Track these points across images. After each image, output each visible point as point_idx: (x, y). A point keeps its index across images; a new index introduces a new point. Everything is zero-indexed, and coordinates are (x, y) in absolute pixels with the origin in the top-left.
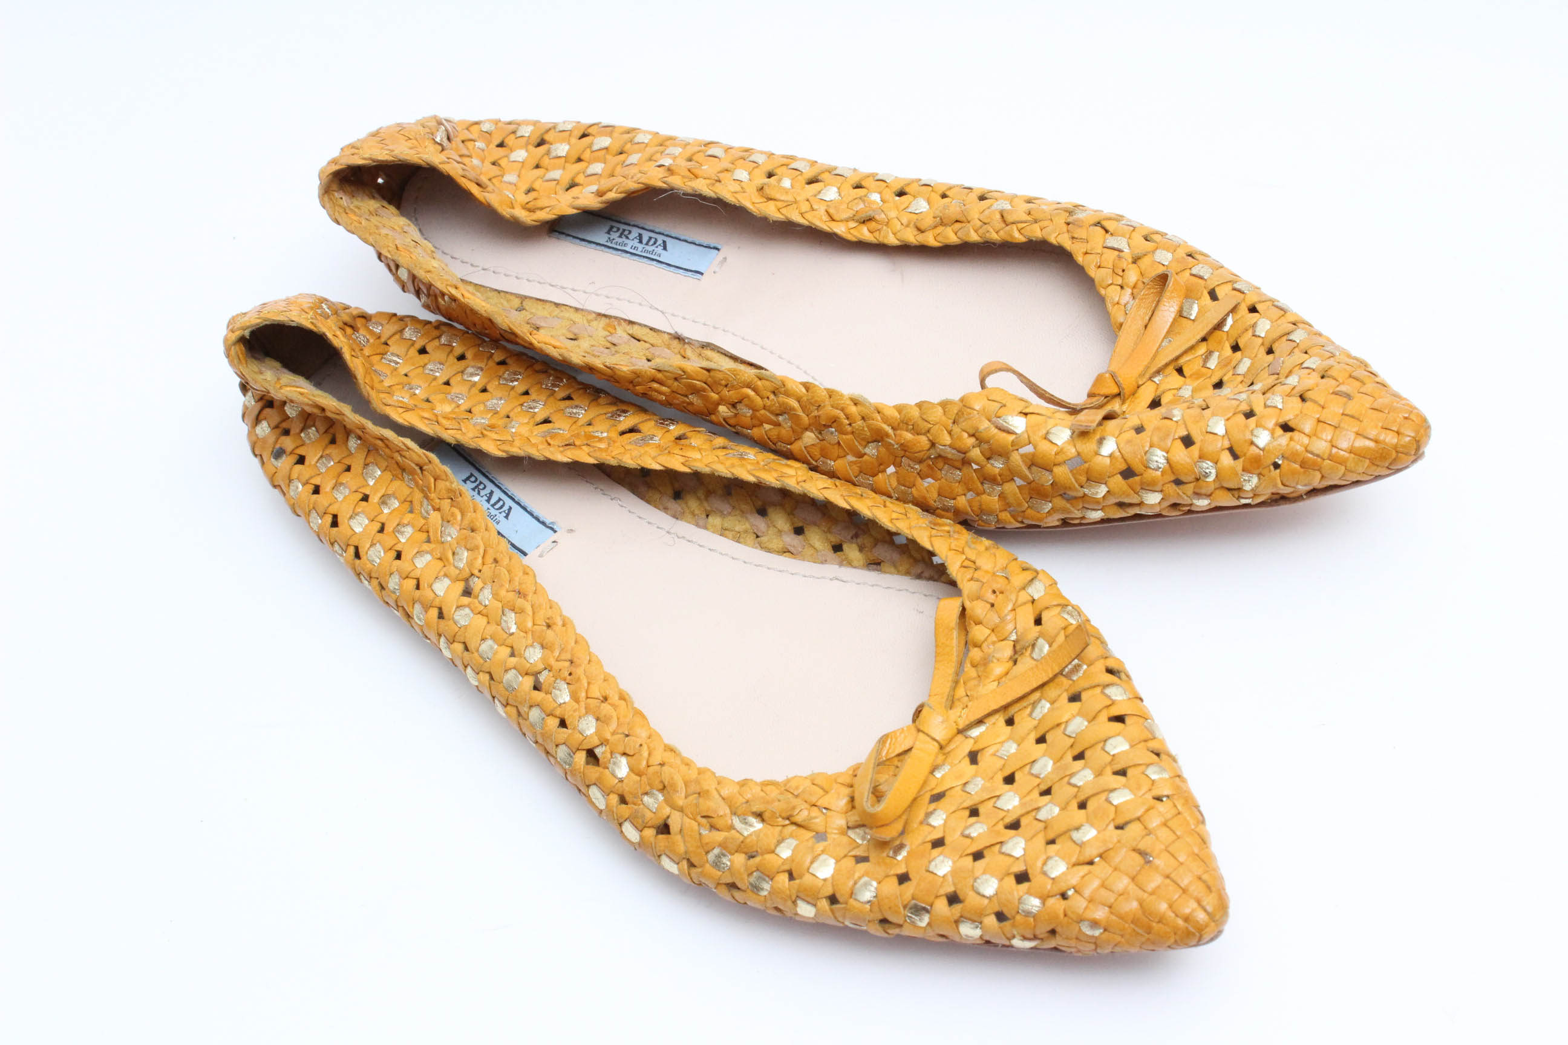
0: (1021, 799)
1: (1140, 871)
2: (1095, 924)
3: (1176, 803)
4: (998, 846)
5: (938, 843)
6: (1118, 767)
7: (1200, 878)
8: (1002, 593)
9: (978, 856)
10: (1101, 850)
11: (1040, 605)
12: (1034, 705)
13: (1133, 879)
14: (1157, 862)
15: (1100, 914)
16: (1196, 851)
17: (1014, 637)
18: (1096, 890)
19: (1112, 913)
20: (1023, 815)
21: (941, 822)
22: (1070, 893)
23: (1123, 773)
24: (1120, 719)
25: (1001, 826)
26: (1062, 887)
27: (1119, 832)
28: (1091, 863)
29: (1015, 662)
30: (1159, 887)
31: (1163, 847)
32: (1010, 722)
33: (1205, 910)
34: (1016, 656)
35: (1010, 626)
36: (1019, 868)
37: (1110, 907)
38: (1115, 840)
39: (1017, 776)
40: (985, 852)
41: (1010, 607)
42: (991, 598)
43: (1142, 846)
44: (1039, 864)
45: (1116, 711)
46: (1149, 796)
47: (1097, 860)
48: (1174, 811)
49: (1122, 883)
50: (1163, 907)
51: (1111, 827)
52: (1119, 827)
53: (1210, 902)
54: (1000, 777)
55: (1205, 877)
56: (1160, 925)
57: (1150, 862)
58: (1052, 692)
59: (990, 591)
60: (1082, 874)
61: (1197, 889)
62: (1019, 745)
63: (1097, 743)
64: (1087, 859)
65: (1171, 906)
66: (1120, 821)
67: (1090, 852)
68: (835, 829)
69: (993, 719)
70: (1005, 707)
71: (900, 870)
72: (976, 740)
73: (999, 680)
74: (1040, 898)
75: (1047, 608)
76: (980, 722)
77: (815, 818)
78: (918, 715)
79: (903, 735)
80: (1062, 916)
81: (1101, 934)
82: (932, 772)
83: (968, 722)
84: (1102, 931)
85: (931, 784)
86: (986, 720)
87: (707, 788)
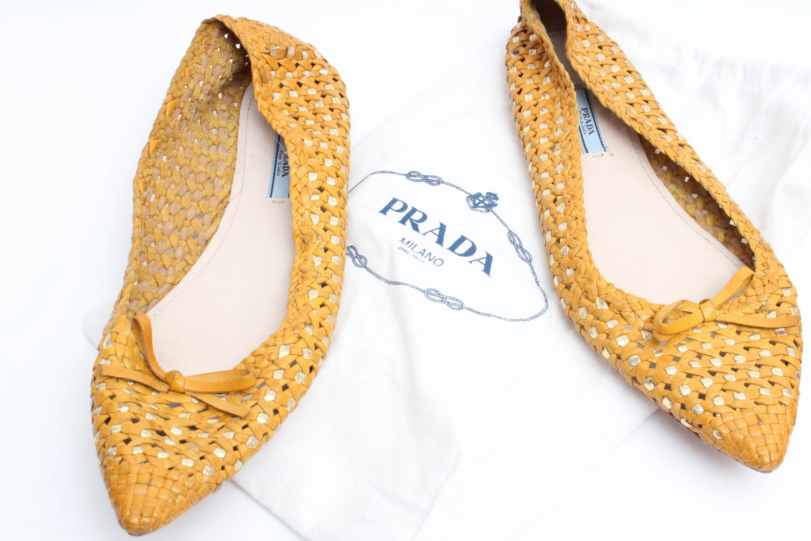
0: (722, 365)
1: (753, 425)
2: (720, 434)
3: (787, 410)
4: (700, 377)
5: (677, 359)
6: (772, 380)
7: (777, 444)
8: (772, 284)
9: (689, 376)
10: (743, 407)
11: (783, 299)
12: (754, 334)
13: (748, 426)
14: (763, 426)
15: (725, 431)
16: (782, 433)
17: (764, 303)
18: (730, 421)
19: (730, 434)
20: (719, 372)
21: (683, 351)
22: (718, 415)
23: (772, 384)
24: (787, 363)
25: (707, 369)
26: (716, 411)
27: (755, 405)
28: (735, 409)
29: (757, 313)
30: (757, 436)
31: (770, 423)
32: (738, 333)
33: (770, 458)
34: (759, 311)
35: (765, 299)
36: (703, 392)
37: (731, 431)
38: (751, 407)
39: (727, 355)
40: (693, 376)
41: (771, 291)
42: (766, 283)
43: (760, 416)
44: (713, 395)
45: (786, 359)
46: (777, 400)
47: (738, 410)
48: (784, 412)
49: (743, 425)
50: (753, 445)
51: (753, 401)
52: (756, 403)
53: (775, 456)
54: (719, 350)
55: (779, 445)
56: (747, 451)
57: (760, 424)
58: (764, 334)
59: (768, 280)
60: (728, 411)
61: (772, 448)
62: (736, 344)
63: (770, 366)
64: (734, 406)
65: (756, 447)
66: (758, 401)
67: (737, 405)
68: (637, 327)
69: (732, 326)
70: (740, 325)
71: (654, 361)
72: (719, 329)
73: (745, 314)
74: (704, 409)
75: (786, 302)
76: (726, 323)
77: (631, 317)
78: (703, 303)
79: (692, 306)
80: (708, 422)
81: (720, 440)
82: (693, 328)
83: (721, 320)
84: (721, 438)
85: (690, 333)
86: (729, 325)
87: (592, 278)
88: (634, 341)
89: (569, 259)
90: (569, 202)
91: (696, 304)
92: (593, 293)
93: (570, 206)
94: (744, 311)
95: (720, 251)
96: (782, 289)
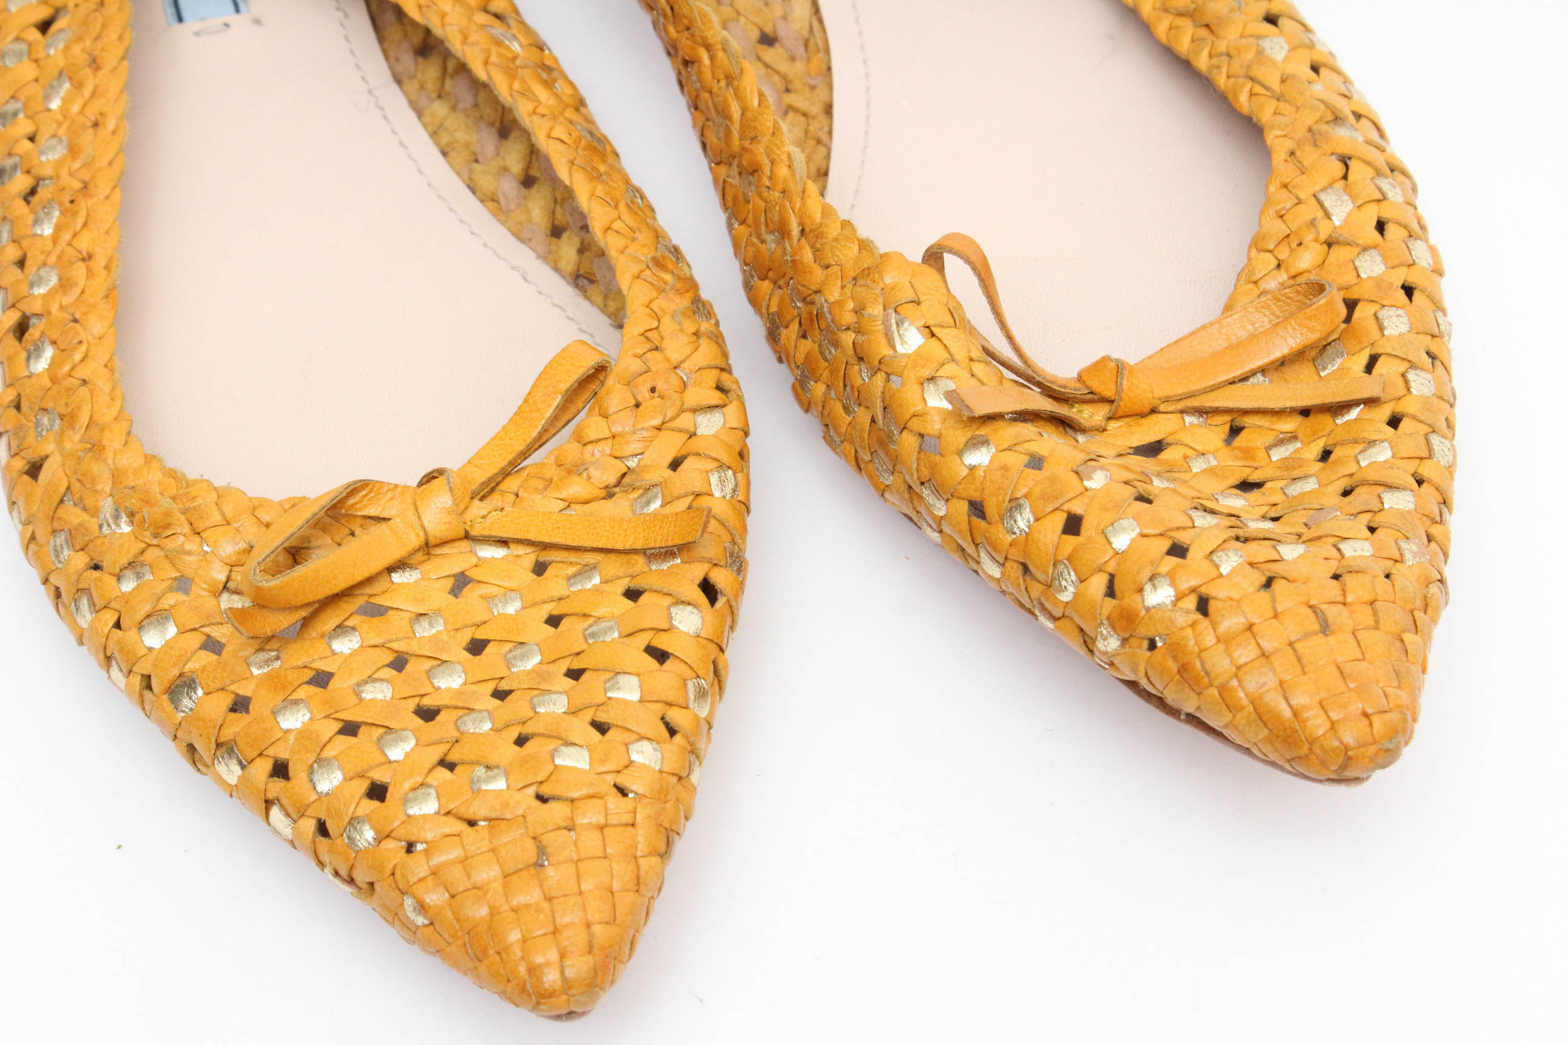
0: (465, 684)
1: (521, 870)
2: (422, 907)
3: (639, 810)
4: (381, 731)
5: (321, 679)
6: (602, 717)
7: (588, 926)
8: (661, 397)
9: (350, 729)
10: (493, 815)
11: (694, 445)
12: (587, 570)
13: (506, 876)
14: (550, 872)
15: (435, 898)
16: (616, 886)
17: (632, 463)
18: (453, 862)
19: (450, 905)
20: (447, 707)
21: (347, 651)
22: (420, 847)
23: (602, 728)
24: (660, 656)
25: (412, 704)
26: (413, 835)
27: (538, 803)
28: (472, 823)
29: (611, 495)
30: (528, 906)
31: (575, 857)
32: (540, 569)
33: (562, 973)
34: (617, 489)
35: (635, 447)
36: (380, 776)
37: (453, 897)
38: (520, 812)
39: (489, 649)
40: (363, 729)
41: (657, 422)
42: (644, 394)
43: (548, 839)
44: (407, 786)
45: (662, 642)
46: (610, 779)
47: (482, 823)
48: (627, 818)
49: (488, 873)
50: (515, 936)
51: (531, 791)
52: (542, 799)
53: (579, 966)
54: (466, 636)
55: (598, 929)
56: (497, 958)
57: (542, 866)
58: (613, 566)
59: (649, 386)
60: (448, 831)
61: (575, 938)
62: (523, 608)
63: (605, 670)
64: (470, 815)
65: (524, 941)
66: (545, 790)
67: (478, 810)
68: (206, 583)
69: (521, 550)
70: (545, 546)
71: (245, 690)
72: (480, 563)
73: (570, 504)
74: (377, 832)
75: (698, 454)
76: (504, 542)
77: (189, 553)
78: (428, 482)
79: (390, 495)
80: (388, 872)
81: (425, 926)
82: (391, 569)
83: (486, 533)
84: (426, 922)
85: (377, 587)
86: (512, 546)
87: (105, 442)
88: (194, 630)
89: (48, 384)
90: (72, 202)
91: (406, 488)
92: (99, 487)
93: (75, 214)
94: (564, 495)
95: (555, 305)
96: (695, 410)
